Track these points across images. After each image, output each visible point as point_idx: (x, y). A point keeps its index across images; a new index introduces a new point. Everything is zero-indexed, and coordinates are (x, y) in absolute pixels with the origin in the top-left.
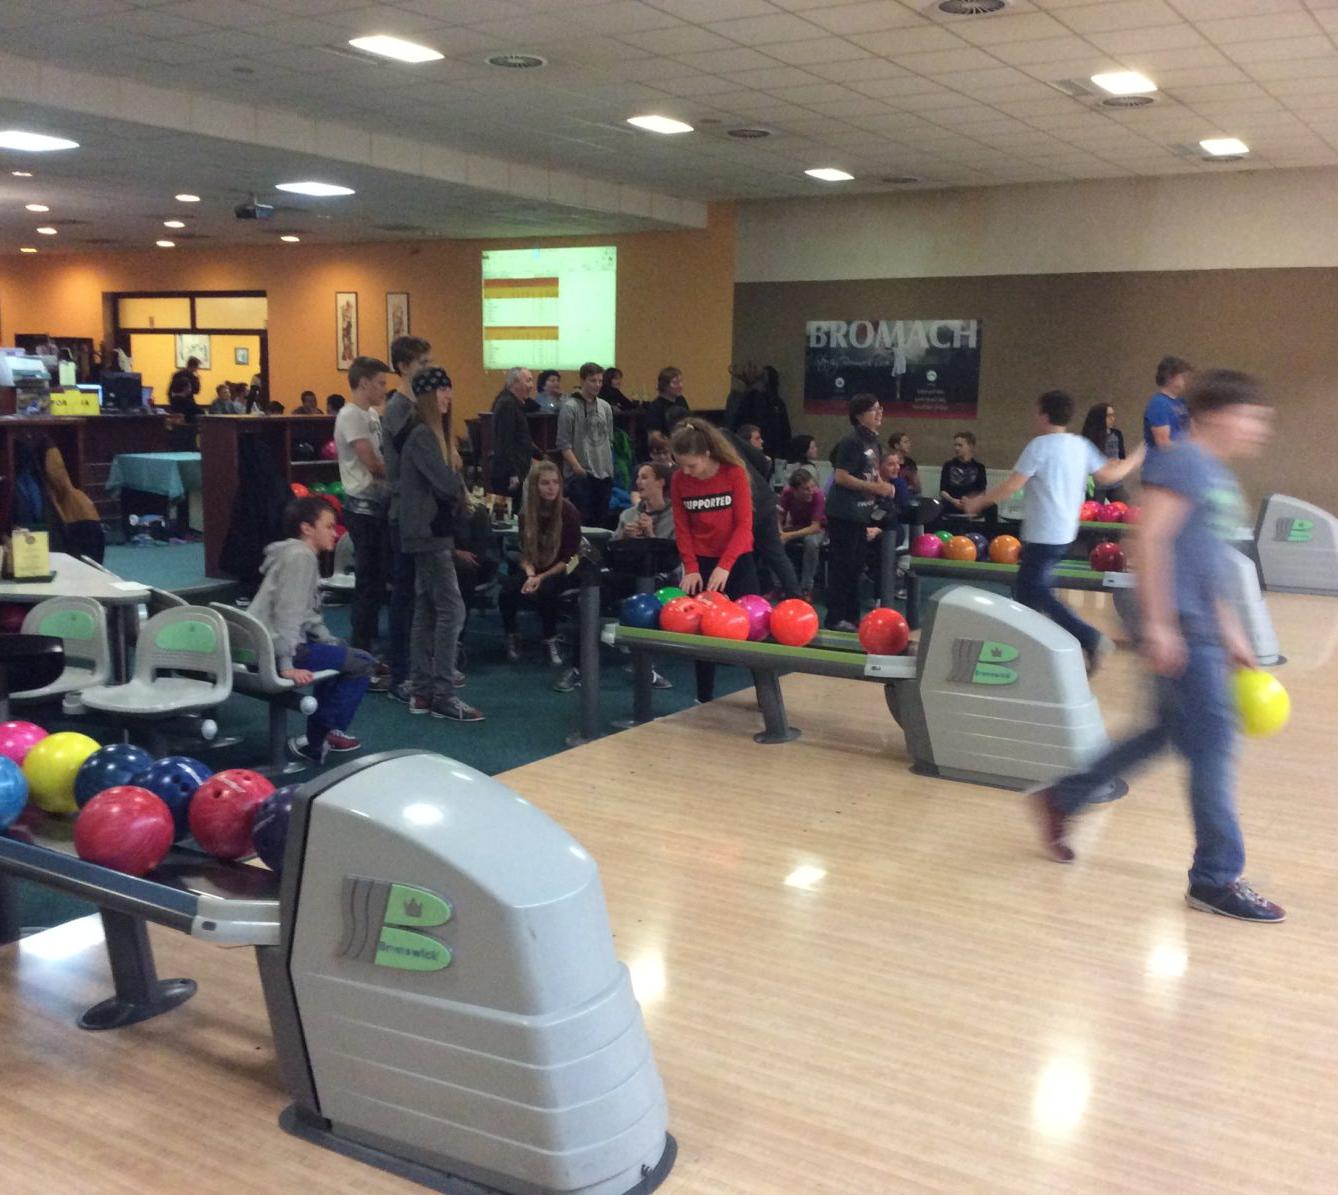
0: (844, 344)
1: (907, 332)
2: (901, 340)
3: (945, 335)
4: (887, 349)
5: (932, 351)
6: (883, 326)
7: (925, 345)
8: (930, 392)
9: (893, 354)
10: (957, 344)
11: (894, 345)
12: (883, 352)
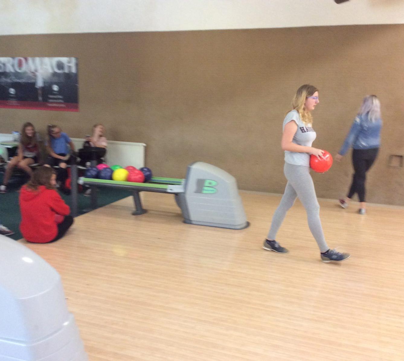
0: (12, 70)
1: (42, 63)
2: (39, 67)
3: (60, 66)
4: (33, 73)
5: (55, 74)
6: (30, 60)
7: (50, 71)
8: (55, 97)
9: (35, 76)
10: (66, 71)
11: (36, 71)
12: (31, 75)
